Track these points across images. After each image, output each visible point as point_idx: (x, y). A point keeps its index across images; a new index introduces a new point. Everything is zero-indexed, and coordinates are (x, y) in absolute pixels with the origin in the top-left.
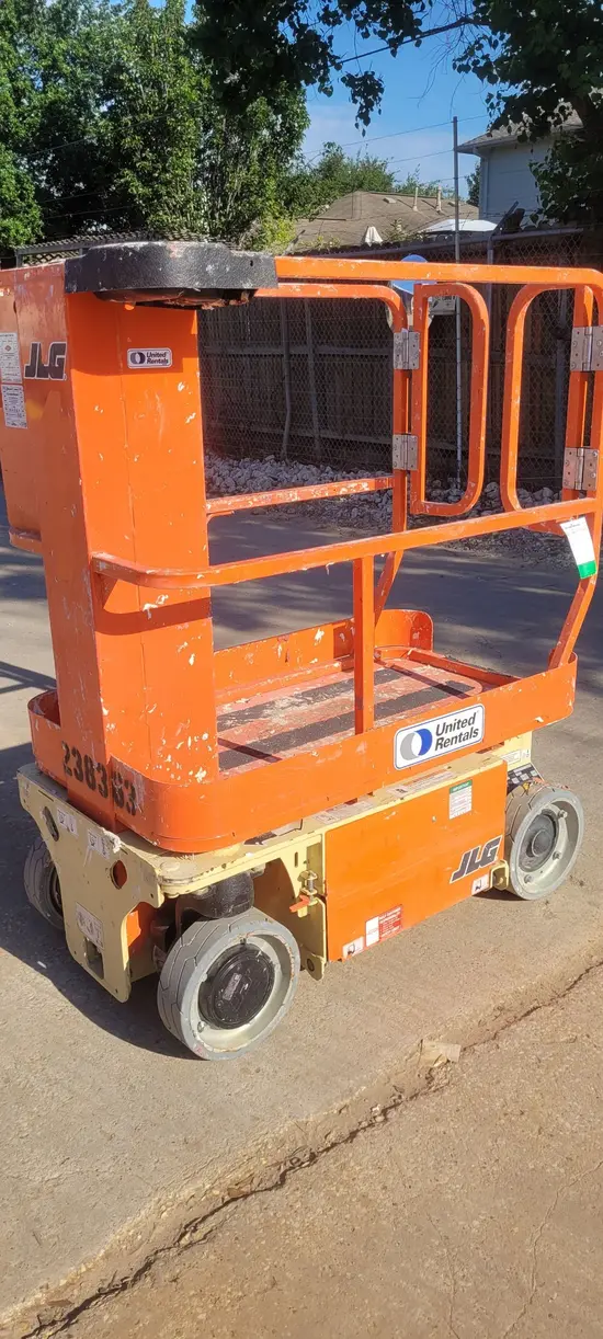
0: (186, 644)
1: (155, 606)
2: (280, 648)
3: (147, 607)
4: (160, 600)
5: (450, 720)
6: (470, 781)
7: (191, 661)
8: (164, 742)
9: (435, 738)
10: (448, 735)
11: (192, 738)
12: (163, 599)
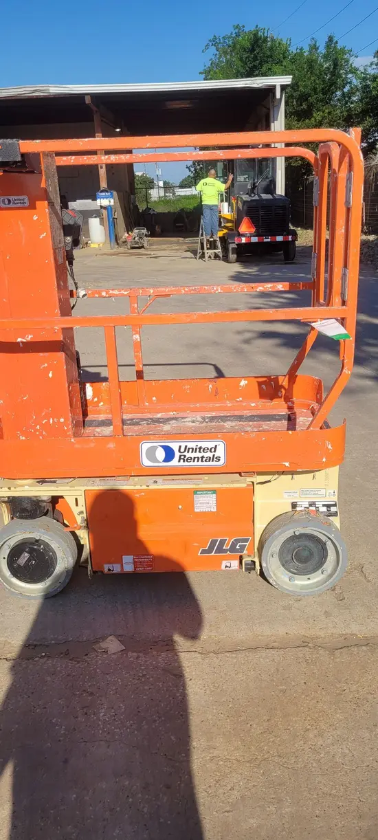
0: (46, 365)
1: (24, 340)
2: (210, 386)
3: (19, 340)
4: (28, 337)
5: (191, 445)
6: (214, 491)
7: (50, 375)
8: (34, 417)
9: (177, 454)
10: (188, 455)
11: (53, 419)
12: (30, 337)
